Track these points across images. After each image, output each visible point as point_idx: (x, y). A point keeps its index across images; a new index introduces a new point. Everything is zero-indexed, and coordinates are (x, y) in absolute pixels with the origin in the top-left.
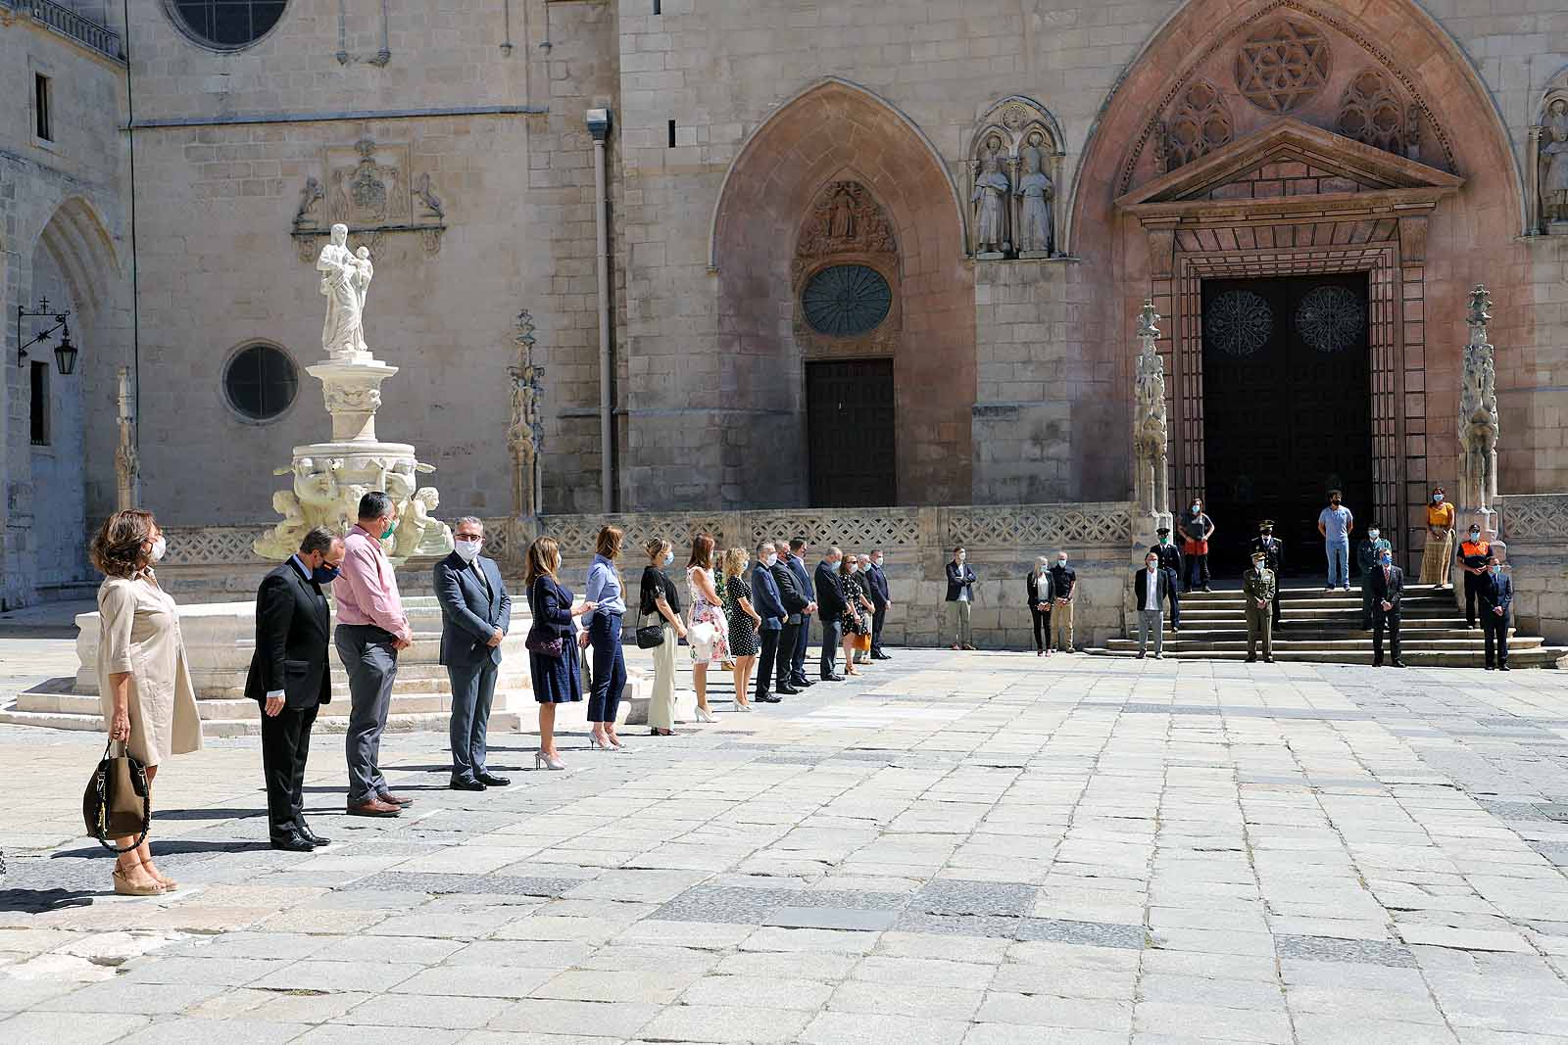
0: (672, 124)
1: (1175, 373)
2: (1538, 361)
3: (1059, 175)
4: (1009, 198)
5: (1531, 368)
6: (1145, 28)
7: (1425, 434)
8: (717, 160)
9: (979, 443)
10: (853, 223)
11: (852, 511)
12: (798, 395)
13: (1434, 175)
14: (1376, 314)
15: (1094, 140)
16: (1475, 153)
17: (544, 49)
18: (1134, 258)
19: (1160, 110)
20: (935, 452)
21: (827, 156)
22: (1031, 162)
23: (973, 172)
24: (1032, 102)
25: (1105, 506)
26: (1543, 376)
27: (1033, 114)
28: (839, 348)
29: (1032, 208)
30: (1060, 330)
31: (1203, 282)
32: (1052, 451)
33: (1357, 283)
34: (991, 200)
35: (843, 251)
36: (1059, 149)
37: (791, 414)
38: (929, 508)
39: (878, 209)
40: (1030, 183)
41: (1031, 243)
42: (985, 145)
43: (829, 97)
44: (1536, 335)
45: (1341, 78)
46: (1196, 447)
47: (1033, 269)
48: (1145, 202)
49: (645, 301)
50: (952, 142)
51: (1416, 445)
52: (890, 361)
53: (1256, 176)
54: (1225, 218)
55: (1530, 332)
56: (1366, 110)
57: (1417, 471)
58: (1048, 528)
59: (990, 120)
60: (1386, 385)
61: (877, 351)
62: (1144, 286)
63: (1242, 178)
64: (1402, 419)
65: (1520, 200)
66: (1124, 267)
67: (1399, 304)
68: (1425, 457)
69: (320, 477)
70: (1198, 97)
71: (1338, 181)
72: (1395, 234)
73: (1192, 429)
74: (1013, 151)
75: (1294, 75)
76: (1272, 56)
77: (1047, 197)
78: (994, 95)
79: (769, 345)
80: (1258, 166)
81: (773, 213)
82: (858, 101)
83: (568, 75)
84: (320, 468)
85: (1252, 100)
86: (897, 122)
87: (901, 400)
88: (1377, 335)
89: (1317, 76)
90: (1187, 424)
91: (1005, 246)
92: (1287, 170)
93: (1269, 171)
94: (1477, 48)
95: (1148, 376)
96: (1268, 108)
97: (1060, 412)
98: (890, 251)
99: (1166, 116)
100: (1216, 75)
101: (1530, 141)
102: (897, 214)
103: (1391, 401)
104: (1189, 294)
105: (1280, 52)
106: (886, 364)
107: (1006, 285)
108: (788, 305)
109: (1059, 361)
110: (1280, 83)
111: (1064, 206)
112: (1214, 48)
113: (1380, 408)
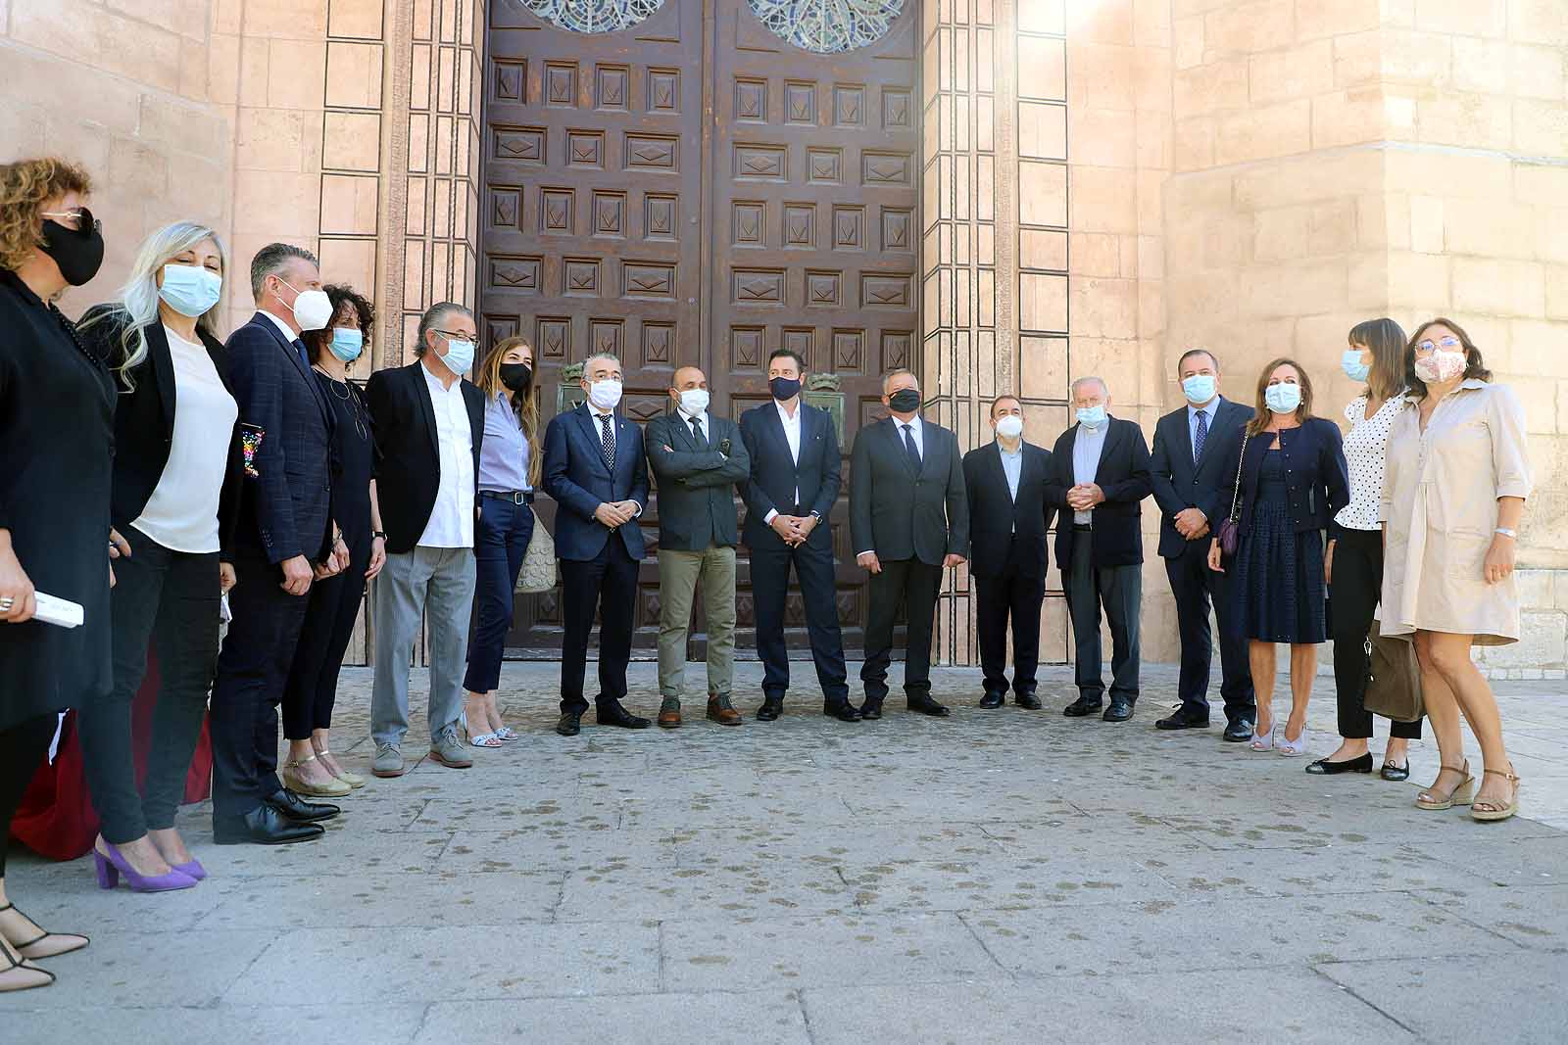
1: (389, 40)
5: (1365, 91)
7: (1065, 274)
26: (1397, 111)
46: (441, 259)
57: (1046, 373)
60: (972, 132)
64: (1012, 227)
68: (1065, 336)
73: (430, 206)
90: (417, 189)
103: (985, 176)
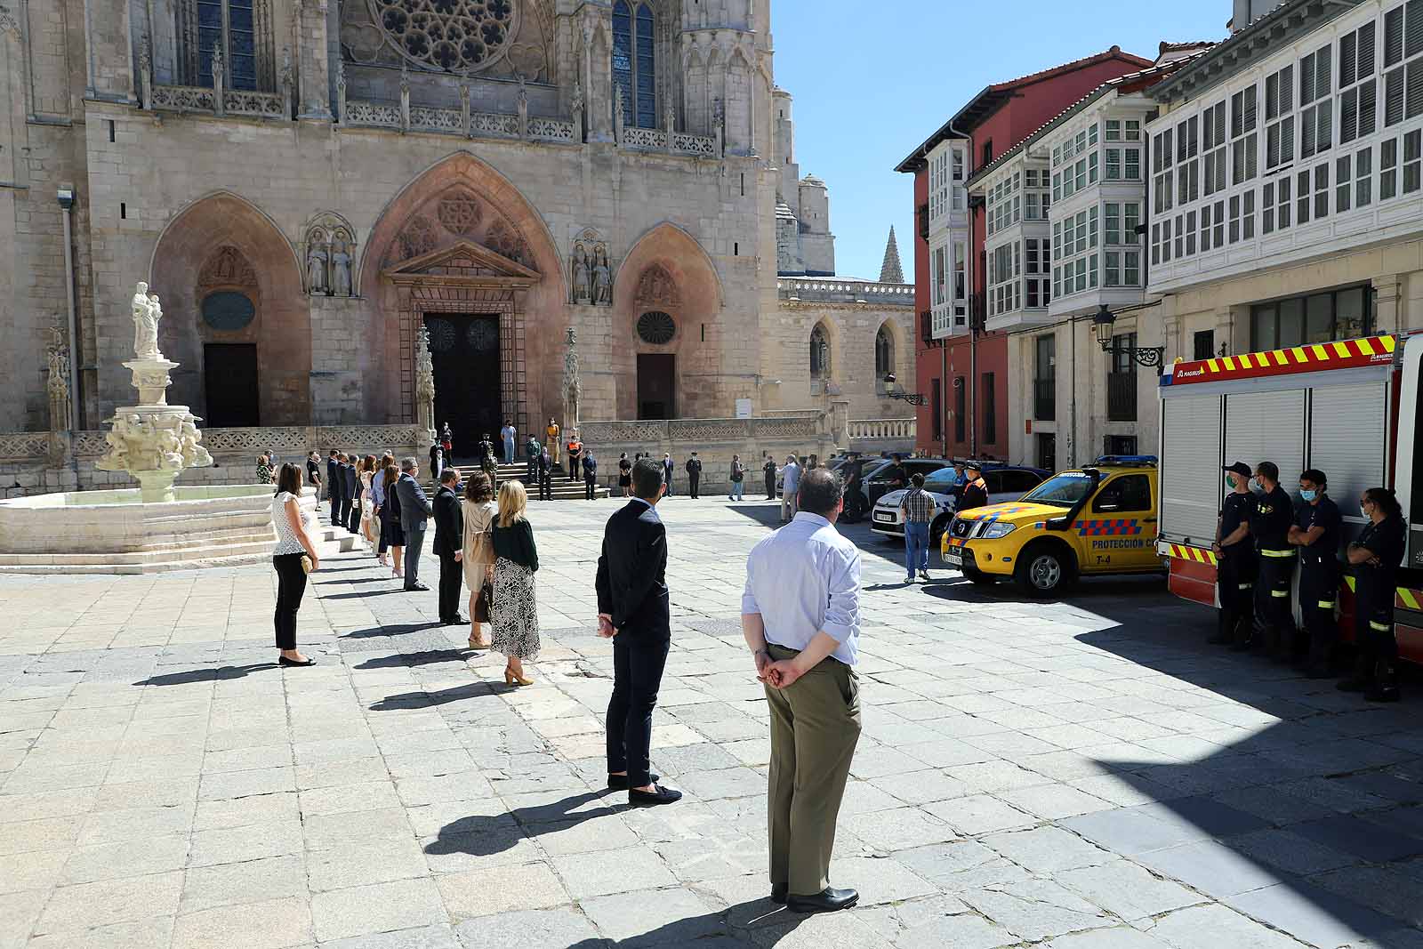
0: (123, 206)
3: (354, 256)
4: (328, 264)
6: (398, 187)
7: (525, 391)
8: (152, 228)
9: (314, 391)
10: (233, 268)
11: (268, 428)
12: (200, 363)
13: (529, 272)
14: (503, 334)
15: (371, 239)
16: (547, 265)
17: (26, 151)
18: (390, 300)
19: (402, 227)
20: (284, 395)
21: (217, 232)
22: (339, 245)
23: (307, 249)
24: (338, 216)
25: (403, 426)
27: (339, 222)
28: (226, 337)
29: (340, 269)
30: (356, 334)
31: (424, 314)
32: (353, 396)
33: (494, 319)
34: (318, 264)
35: (226, 284)
36: (354, 241)
37: (195, 372)
38: (311, 427)
39: (247, 264)
40: (337, 257)
41: (341, 289)
42: (314, 235)
43: (221, 200)
45: (487, 222)
47: (343, 302)
48: (397, 272)
49: (106, 305)
50: (294, 232)
51: (522, 396)
52: (255, 345)
53: (448, 264)
54: (435, 284)
56: (498, 238)
57: (522, 408)
58: (375, 437)
59: (315, 223)
60: (508, 368)
61: (247, 339)
62: (395, 314)
63: (440, 264)
64: (515, 383)
65: (566, 286)
66: (384, 302)
67: (514, 330)
68: (526, 402)
69: (145, 425)
70: (420, 223)
71: (486, 271)
72: (512, 297)
74: (329, 240)
75: (466, 218)
76: (454, 207)
77: (348, 265)
78: (317, 210)
79: (183, 334)
80: (450, 259)
81: (184, 259)
82: (239, 205)
83: (43, 168)
84: (143, 419)
85: (446, 227)
86: (262, 218)
87: (261, 366)
88: (505, 344)
89: (476, 220)
91: (326, 289)
92: (463, 263)
93: (455, 263)
94: (547, 217)
95: (425, 363)
96: (454, 232)
97: (356, 376)
98: (254, 286)
99: (405, 231)
100: (429, 212)
101: (569, 262)
102: (258, 266)
103: (511, 376)
104: (417, 319)
105: (459, 206)
106: (251, 348)
107: (327, 309)
108: (194, 311)
110: (459, 221)
111: (357, 271)
112: (428, 200)
113: (506, 378)
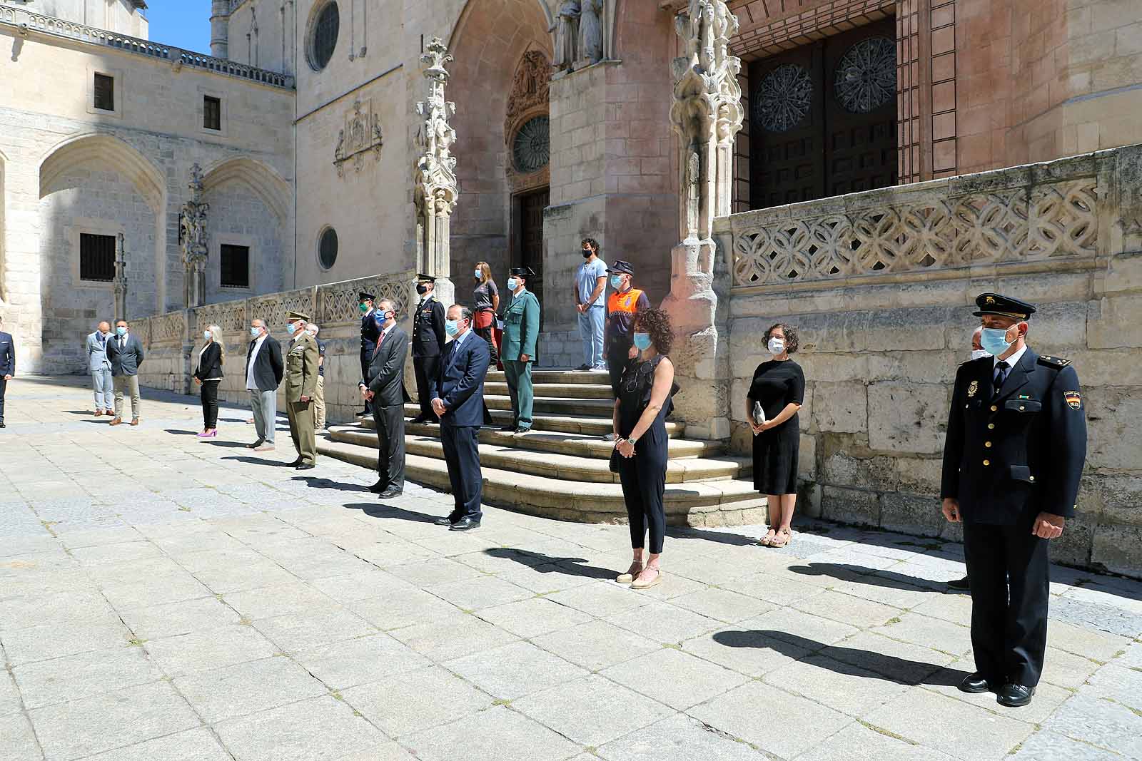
0: (422, 36)
2: (1072, 60)
5: (1063, 75)
10: (532, 83)
12: (508, 221)
14: (902, 55)
21: (517, 35)
26: (1079, 81)
28: (529, 182)
30: (602, 129)
31: (748, 64)
35: (530, 106)
40: (584, 1)
44: (1069, 24)
47: (585, 78)
55: (1063, 24)
60: (911, 136)
61: (544, 183)
64: (929, 174)
67: (925, 35)
77: (597, 10)
79: (491, 186)
97: (599, 206)
103: (916, 155)
107: (567, 98)
108: (504, 154)
109: (601, 158)
